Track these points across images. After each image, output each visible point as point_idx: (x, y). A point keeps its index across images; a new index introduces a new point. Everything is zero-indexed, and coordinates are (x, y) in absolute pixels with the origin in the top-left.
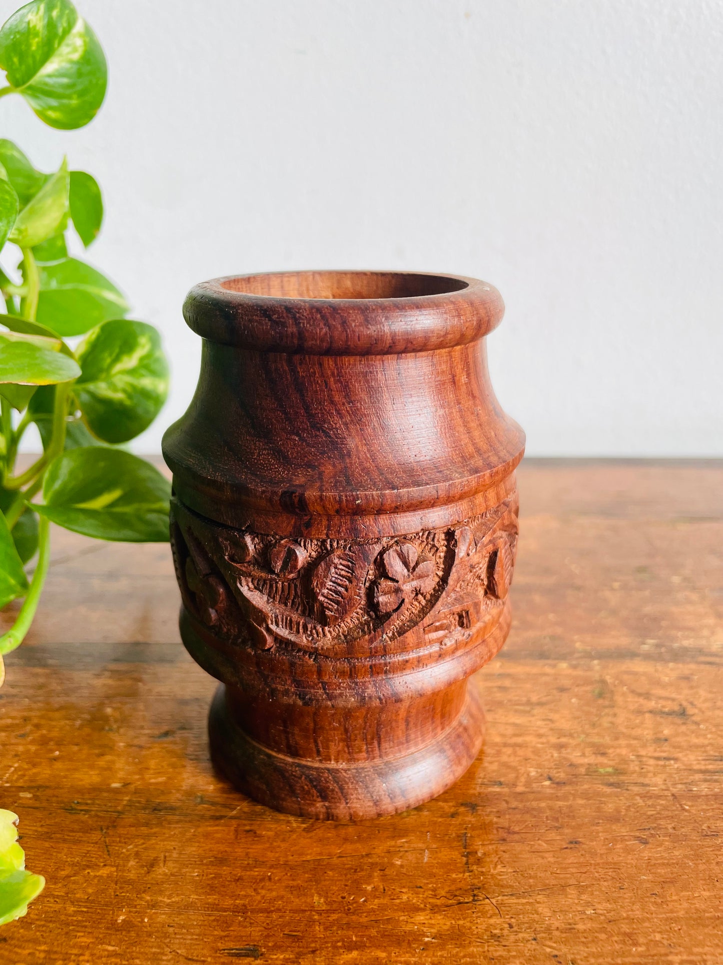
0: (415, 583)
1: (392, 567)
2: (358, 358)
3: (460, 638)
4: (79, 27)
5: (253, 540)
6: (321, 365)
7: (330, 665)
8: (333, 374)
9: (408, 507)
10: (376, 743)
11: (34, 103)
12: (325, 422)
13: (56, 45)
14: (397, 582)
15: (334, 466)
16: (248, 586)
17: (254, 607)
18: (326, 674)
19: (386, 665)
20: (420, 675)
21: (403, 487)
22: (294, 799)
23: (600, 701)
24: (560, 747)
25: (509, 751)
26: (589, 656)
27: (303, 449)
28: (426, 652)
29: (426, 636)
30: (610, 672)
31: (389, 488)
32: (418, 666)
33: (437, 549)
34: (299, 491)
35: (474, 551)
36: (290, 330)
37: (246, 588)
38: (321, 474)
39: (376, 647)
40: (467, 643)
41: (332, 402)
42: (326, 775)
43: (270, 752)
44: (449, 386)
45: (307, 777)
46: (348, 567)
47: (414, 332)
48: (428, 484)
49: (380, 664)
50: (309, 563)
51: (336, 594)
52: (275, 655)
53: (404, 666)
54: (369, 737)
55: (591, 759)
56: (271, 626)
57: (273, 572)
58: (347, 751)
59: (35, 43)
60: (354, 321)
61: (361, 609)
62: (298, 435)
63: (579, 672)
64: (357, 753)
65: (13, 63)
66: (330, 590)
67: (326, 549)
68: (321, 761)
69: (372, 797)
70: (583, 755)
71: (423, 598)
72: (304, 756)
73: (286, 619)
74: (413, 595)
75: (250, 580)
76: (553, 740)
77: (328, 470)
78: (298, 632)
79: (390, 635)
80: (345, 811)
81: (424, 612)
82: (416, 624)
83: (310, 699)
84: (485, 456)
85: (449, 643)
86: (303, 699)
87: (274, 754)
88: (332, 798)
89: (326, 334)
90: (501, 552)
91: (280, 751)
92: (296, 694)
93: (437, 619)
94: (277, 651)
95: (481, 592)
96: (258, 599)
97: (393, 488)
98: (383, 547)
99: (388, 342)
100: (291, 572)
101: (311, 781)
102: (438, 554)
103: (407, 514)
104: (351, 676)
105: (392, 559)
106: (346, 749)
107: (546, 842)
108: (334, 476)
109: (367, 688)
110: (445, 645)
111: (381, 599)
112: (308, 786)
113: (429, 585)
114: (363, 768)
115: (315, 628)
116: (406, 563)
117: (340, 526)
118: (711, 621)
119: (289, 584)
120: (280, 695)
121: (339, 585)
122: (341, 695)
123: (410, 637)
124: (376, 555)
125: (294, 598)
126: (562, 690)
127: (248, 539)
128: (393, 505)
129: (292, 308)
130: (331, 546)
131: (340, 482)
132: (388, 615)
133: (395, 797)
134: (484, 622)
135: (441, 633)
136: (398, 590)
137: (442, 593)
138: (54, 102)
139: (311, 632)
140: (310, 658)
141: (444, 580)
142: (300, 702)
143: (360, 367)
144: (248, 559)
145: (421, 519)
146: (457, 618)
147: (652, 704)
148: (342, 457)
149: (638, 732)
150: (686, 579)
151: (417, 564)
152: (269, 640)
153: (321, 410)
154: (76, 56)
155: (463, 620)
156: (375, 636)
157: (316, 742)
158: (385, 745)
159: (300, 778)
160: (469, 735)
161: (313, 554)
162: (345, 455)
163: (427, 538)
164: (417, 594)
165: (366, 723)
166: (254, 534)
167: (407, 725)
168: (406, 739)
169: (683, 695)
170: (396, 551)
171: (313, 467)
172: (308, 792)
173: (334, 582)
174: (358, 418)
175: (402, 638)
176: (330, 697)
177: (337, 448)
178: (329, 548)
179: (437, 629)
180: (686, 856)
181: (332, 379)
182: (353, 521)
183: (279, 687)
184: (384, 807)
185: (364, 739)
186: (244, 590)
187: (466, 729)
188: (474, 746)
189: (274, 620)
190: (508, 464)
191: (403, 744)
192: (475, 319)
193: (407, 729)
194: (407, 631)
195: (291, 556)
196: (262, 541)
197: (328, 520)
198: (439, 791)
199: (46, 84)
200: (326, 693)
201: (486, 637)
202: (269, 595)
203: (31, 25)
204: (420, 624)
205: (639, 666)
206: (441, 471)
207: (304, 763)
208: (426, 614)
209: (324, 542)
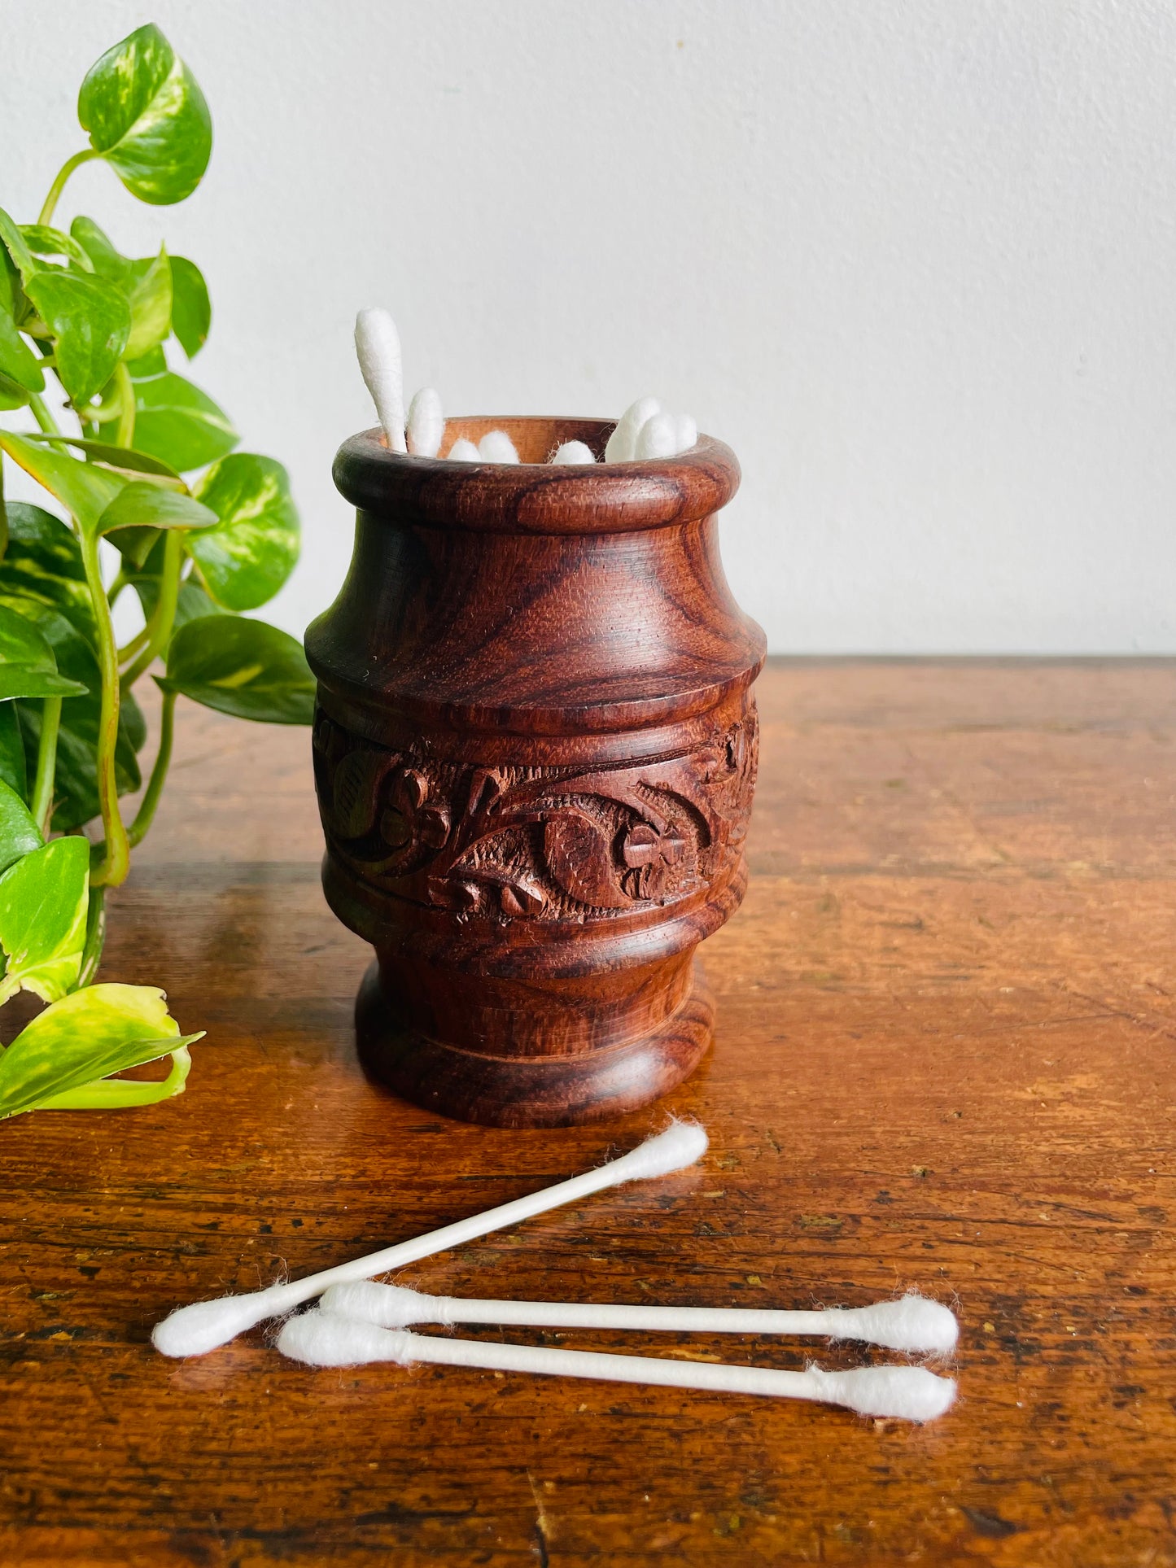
4: (176, 72)
11: (123, 172)
13: (150, 97)
23: (825, 915)
24: (773, 956)
25: (714, 960)
26: (817, 871)
30: (840, 887)
55: (807, 966)
59: (125, 95)
63: (803, 887)
65: (99, 121)
70: (799, 963)
76: (766, 950)
107: (752, 1037)
118: (970, 836)
126: (781, 904)
138: (146, 170)
147: (884, 917)
149: (864, 942)
150: (947, 794)
154: (174, 110)
169: (921, 909)
180: (902, 1049)
199: (138, 147)
203: (120, 73)
205: (875, 881)
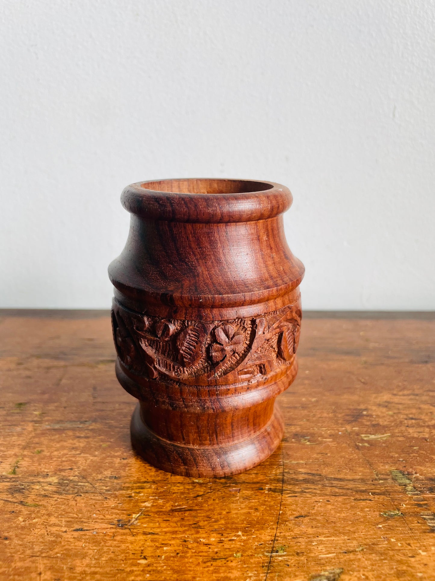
0: (232, 347)
1: (219, 337)
2: (204, 225)
3: (261, 380)
5: (148, 319)
6: (185, 228)
7: (186, 389)
8: (191, 233)
9: (228, 305)
10: (215, 436)
12: (186, 258)
14: (222, 345)
15: (190, 281)
16: (145, 344)
17: (147, 355)
18: (184, 394)
19: (217, 391)
20: (236, 398)
21: (225, 294)
22: (169, 463)
27: (174, 272)
28: (240, 386)
29: (240, 377)
31: (217, 294)
32: (235, 393)
33: (246, 329)
34: (170, 293)
35: (267, 331)
36: (168, 209)
37: (144, 345)
38: (183, 285)
39: (211, 380)
40: (265, 383)
41: (190, 247)
42: (187, 451)
43: (159, 437)
44: (255, 241)
45: (177, 452)
46: (195, 335)
47: (233, 212)
48: (239, 293)
49: (214, 390)
50: (176, 333)
51: (190, 350)
52: (159, 382)
53: (227, 392)
54: (211, 432)
56: (156, 366)
57: (157, 337)
60: (201, 205)
61: (203, 359)
62: (172, 264)
64: (204, 440)
66: (186, 347)
67: (185, 325)
68: (185, 444)
69: (211, 465)
71: (238, 356)
72: (176, 440)
73: (164, 362)
74: (232, 353)
75: (146, 340)
77: (186, 283)
78: (170, 370)
79: (219, 374)
80: (196, 472)
81: (238, 363)
82: (233, 369)
83: (176, 407)
84: (275, 280)
85: (254, 382)
86: (172, 406)
87: (161, 438)
88: (189, 464)
89: (186, 211)
90: (285, 333)
91: (163, 437)
92: (169, 404)
93: (245, 367)
94: (160, 380)
95: (274, 355)
96: (150, 351)
97: (220, 294)
98: (215, 326)
99: (219, 217)
100: (166, 337)
101: (179, 454)
102: (247, 332)
103: (229, 309)
104: (198, 396)
105: (219, 332)
106: (198, 438)
108: (189, 287)
109: (207, 403)
110: (251, 382)
111: (213, 354)
112: (177, 457)
113: (241, 348)
114: (207, 449)
115: (179, 368)
116: (227, 335)
117: (192, 314)
119: (166, 344)
120: (161, 404)
121: (191, 345)
122: (192, 405)
123: (230, 376)
124: (211, 330)
125: (169, 351)
127: (145, 319)
128: (220, 303)
129: (170, 198)
131: (192, 290)
132: (218, 363)
133: (224, 467)
134: (276, 372)
135: (248, 376)
136: (223, 350)
137: (248, 353)
139: (177, 370)
140: (177, 384)
141: (250, 347)
142: (171, 408)
143: (205, 230)
144: (145, 329)
145: (236, 312)
146: (259, 368)
148: (194, 276)
151: (234, 336)
152: (155, 373)
153: (185, 251)
155: (262, 369)
156: (210, 374)
157: (182, 432)
158: (220, 438)
159: (173, 452)
160: (271, 438)
161: (178, 327)
162: (196, 276)
163: (240, 323)
164: (234, 353)
165: (208, 424)
166: (148, 316)
167: (232, 427)
168: (232, 436)
170: (222, 328)
171: (179, 282)
172: (177, 460)
173: (188, 343)
174: (204, 257)
175: (225, 376)
176: (187, 406)
177: (192, 272)
178: (187, 325)
179: (246, 373)
181: (191, 235)
182: (199, 311)
183: (160, 399)
184: (218, 472)
185: (208, 433)
186: (143, 345)
187: (269, 434)
188: (273, 443)
189: (158, 362)
190: (289, 285)
191: (230, 438)
192: (269, 206)
193: (232, 430)
194: (228, 373)
195: (167, 328)
196: (152, 319)
197: (185, 310)
198: (250, 467)
200: (184, 404)
201: (277, 381)
202: (156, 349)
204: (235, 369)
206: (247, 287)
207: (176, 444)
208: (239, 364)
209: (184, 321)
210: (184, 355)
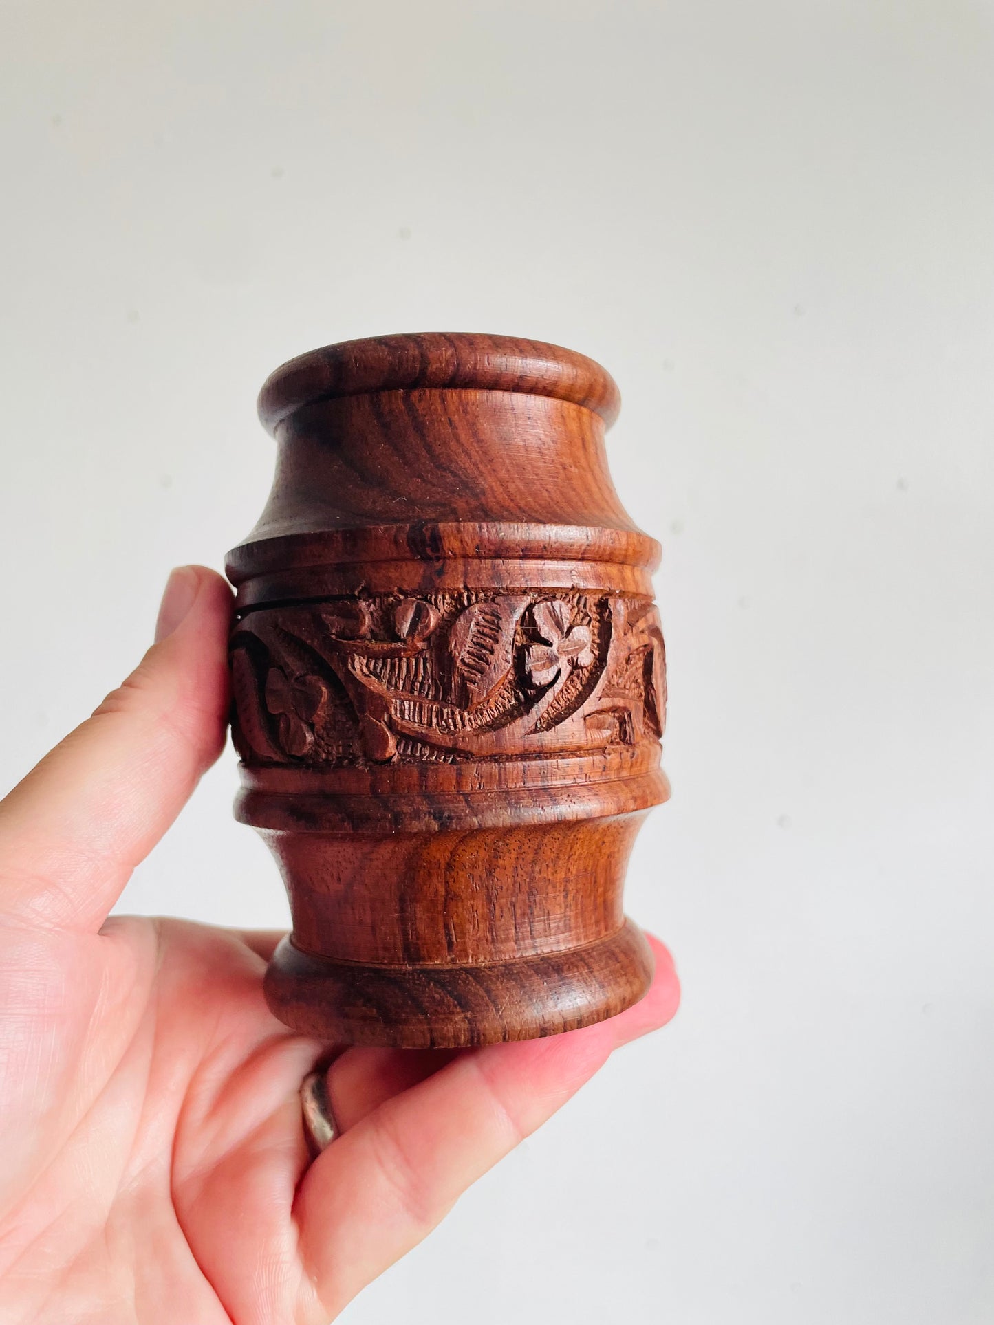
0: (570, 651)
1: (544, 624)
5: (369, 605)
6: (443, 401)
7: (472, 767)
8: (458, 411)
10: (528, 925)
12: (451, 462)
14: (551, 646)
15: (468, 502)
16: (362, 668)
17: (372, 692)
18: (467, 781)
19: (542, 768)
20: (583, 791)
22: (421, 1017)
28: (588, 758)
29: (588, 732)
32: (580, 777)
33: (590, 621)
34: (430, 525)
35: (630, 632)
36: (411, 353)
37: (360, 672)
39: (530, 739)
41: (458, 441)
43: (378, 967)
45: (437, 983)
46: (492, 623)
49: (535, 766)
50: (441, 628)
51: (479, 659)
52: (398, 767)
53: (564, 772)
54: (519, 912)
56: (394, 718)
57: (398, 639)
58: (490, 938)
64: (503, 941)
66: (472, 654)
67: (463, 605)
68: (453, 960)
69: (531, 999)
72: (429, 958)
73: (415, 705)
74: (570, 667)
75: (365, 658)
77: (461, 506)
78: (430, 722)
79: (545, 725)
80: (496, 1023)
83: (449, 817)
85: (614, 754)
86: (439, 819)
88: (476, 1005)
89: (452, 356)
91: (392, 961)
92: (430, 813)
93: (598, 708)
94: (401, 759)
95: (640, 705)
96: (377, 686)
98: (532, 601)
101: (444, 985)
102: (592, 628)
104: (500, 783)
105: (542, 615)
108: (470, 512)
110: (609, 755)
111: (532, 668)
112: (439, 994)
113: (587, 656)
114: (514, 965)
115: (452, 713)
116: (559, 625)
117: (480, 572)
119: (416, 660)
120: (407, 821)
121: (483, 646)
122: (489, 808)
123: (570, 727)
124: (523, 609)
125: (423, 678)
127: (363, 606)
130: (469, 599)
131: (478, 515)
132: (542, 690)
135: (604, 733)
136: (552, 658)
137: (601, 672)
139: (447, 721)
140: (447, 759)
141: (601, 659)
142: (435, 825)
145: (571, 572)
146: (618, 726)
148: (476, 495)
151: (570, 628)
152: (392, 742)
153: (446, 449)
155: (625, 727)
156: (529, 720)
157: (446, 926)
159: (428, 985)
161: (447, 612)
162: (479, 493)
163: (578, 603)
164: (575, 668)
166: (371, 597)
168: (565, 926)
170: (546, 608)
171: (443, 505)
172: (441, 1003)
173: (476, 643)
174: (489, 459)
176: (476, 812)
177: (468, 487)
178: (466, 604)
179: (599, 726)
181: (457, 417)
182: (494, 566)
183: (406, 809)
185: (513, 914)
186: (357, 673)
189: (398, 708)
194: (565, 719)
195: (421, 613)
196: (381, 605)
197: (464, 565)
200: (469, 806)
204: (579, 711)
207: (431, 967)
208: (585, 700)
209: (459, 598)
210: (466, 674)
